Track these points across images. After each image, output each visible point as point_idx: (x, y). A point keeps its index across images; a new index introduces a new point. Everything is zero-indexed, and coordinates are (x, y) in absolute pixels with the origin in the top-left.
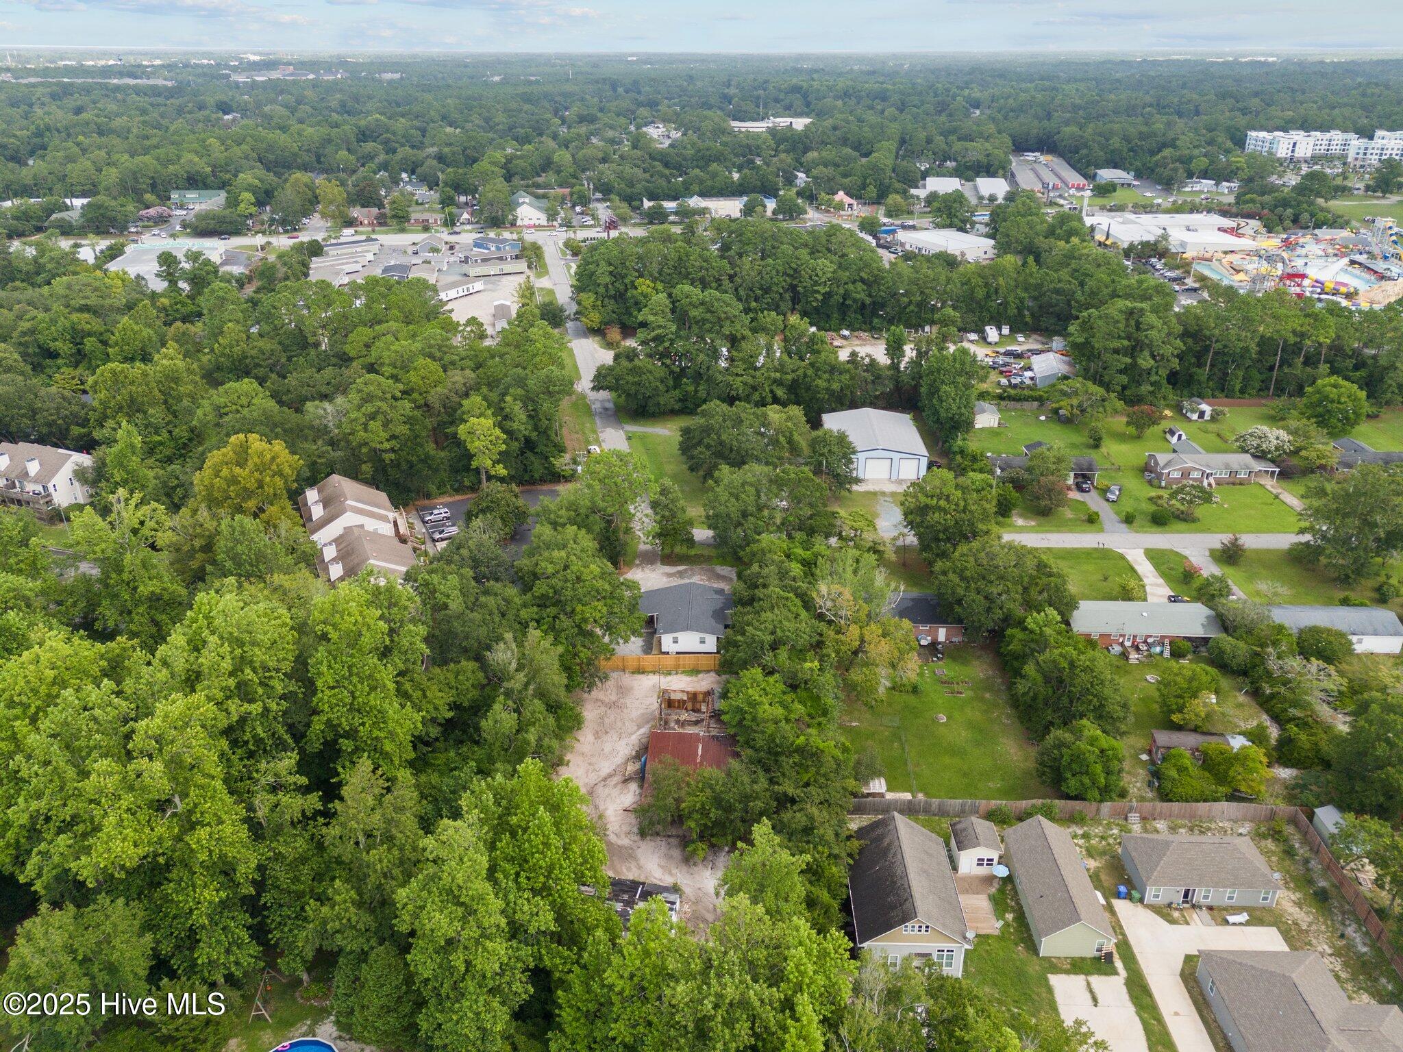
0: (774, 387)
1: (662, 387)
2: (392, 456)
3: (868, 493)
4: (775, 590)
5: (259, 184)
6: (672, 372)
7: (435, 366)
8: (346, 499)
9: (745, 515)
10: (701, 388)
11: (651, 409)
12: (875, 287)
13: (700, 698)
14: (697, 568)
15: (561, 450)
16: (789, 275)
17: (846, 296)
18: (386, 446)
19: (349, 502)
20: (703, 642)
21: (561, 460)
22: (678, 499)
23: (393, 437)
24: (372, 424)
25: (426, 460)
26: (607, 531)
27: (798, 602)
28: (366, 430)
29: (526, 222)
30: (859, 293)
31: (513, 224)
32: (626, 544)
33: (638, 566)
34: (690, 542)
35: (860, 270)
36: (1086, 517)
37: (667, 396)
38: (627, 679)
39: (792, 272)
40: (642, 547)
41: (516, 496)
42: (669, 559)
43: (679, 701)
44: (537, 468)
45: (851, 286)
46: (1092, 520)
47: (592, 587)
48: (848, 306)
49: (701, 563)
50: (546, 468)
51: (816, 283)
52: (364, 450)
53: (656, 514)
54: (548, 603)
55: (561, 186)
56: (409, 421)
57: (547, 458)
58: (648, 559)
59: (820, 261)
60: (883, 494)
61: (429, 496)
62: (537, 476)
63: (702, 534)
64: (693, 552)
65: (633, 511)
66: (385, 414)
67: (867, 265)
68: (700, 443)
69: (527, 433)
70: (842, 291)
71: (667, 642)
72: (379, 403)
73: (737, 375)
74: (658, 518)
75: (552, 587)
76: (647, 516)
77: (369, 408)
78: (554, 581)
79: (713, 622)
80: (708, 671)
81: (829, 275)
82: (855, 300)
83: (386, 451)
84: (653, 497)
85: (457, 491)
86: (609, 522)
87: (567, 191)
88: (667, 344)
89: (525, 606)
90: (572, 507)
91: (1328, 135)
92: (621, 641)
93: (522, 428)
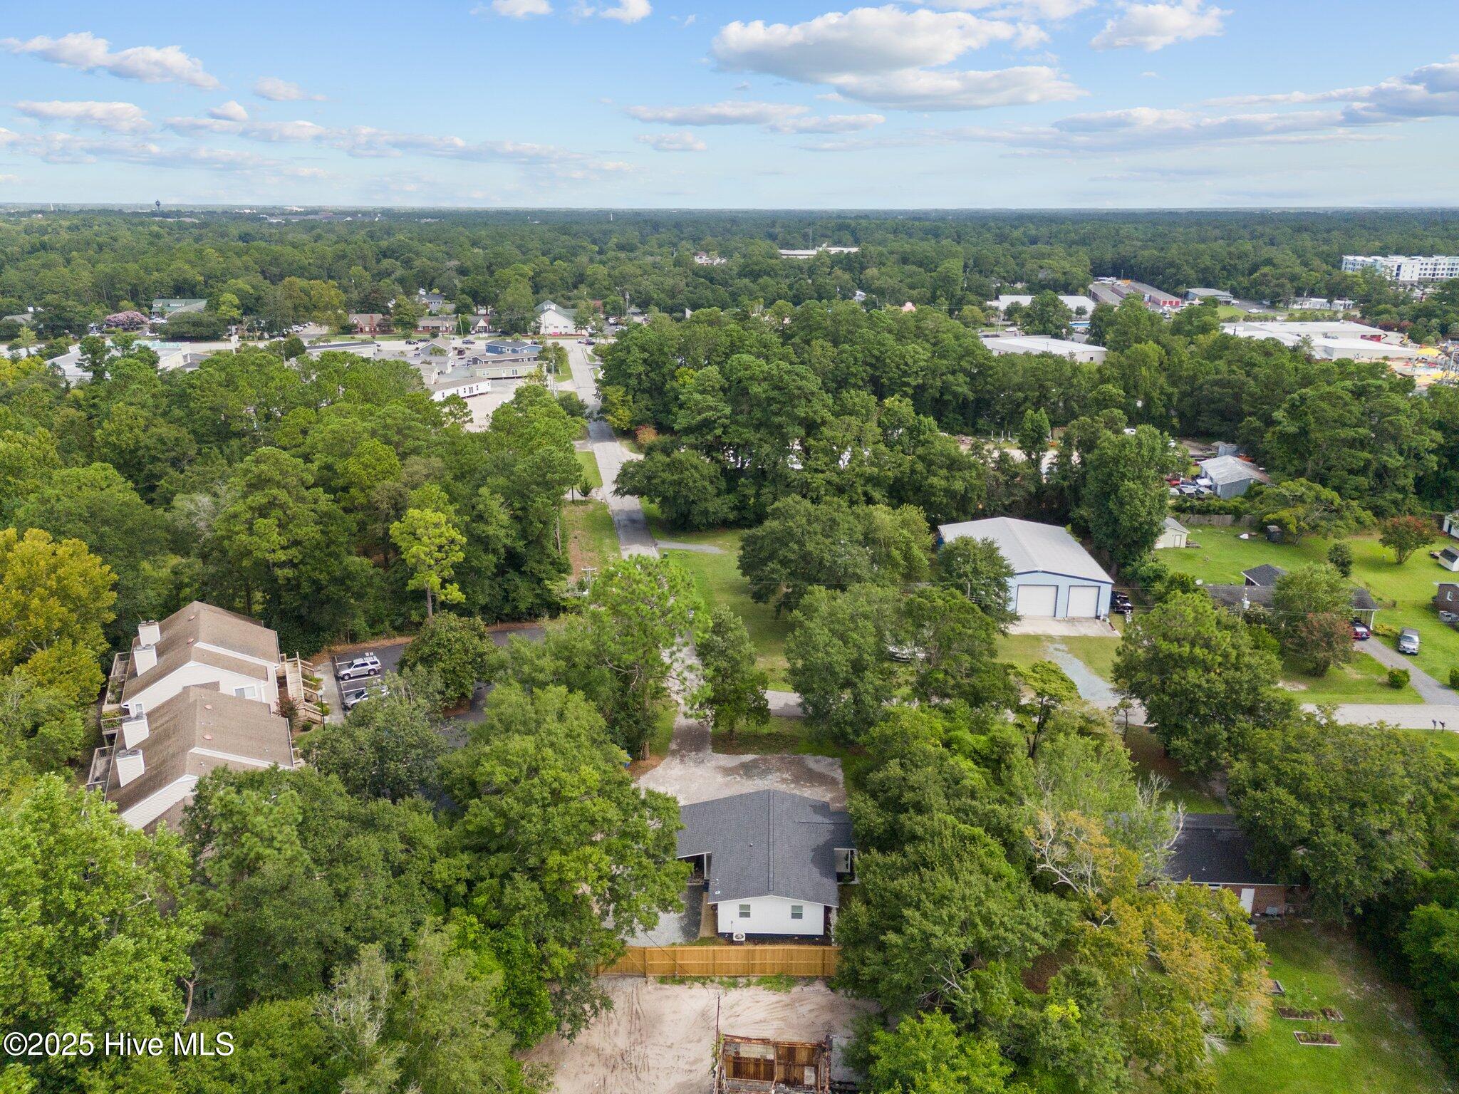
0: (869, 488)
1: (711, 489)
2: (288, 572)
3: (1026, 637)
4: (942, 817)
5: (251, 291)
6: (724, 470)
7: (384, 450)
8: (196, 640)
9: (858, 667)
10: (765, 490)
11: (697, 519)
12: (980, 380)
13: (802, 1056)
14: (773, 759)
15: (562, 568)
16: (871, 365)
17: (945, 389)
18: (281, 556)
19: (200, 645)
20: (797, 915)
21: (562, 583)
22: (741, 640)
23: (296, 543)
24: (260, 523)
25: (343, 580)
26: (624, 693)
27: (995, 846)
28: (250, 530)
29: (551, 330)
30: (961, 386)
31: (536, 333)
32: (656, 716)
33: (673, 753)
34: (761, 712)
35: (961, 357)
36: (1386, 678)
37: (718, 501)
38: (651, 996)
39: (874, 361)
40: (681, 721)
41: (481, 637)
42: (726, 742)
43: (757, 1062)
44: (525, 596)
45: (950, 378)
46: (1396, 682)
47: (582, 811)
48: (947, 403)
49: (778, 749)
50: (537, 596)
51: (905, 374)
52: (245, 563)
53: (707, 665)
54: (493, 846)
55: (594, 298)
56: (324, 519)
57: (540, 580)
58: (692, 742)
59: (909, 347)
60: (1050, 638)
61: (353, 637)
62: (523, 607)
63: (781, 698)
64: (765, 730)
65: (667, 661)
66: (282, 506)
67: (968, 353)
68: (771, 557)
69: (508, 542)
70: (939, 383)
71: (729, 918)
72: (275, 491)
73: (816, 471)
74: (709, 672)
75: (502, 814)
76: (690, 668)
77: (258, 498)
78: (508, 802)
79: (816, 873)
80: (809, 980)
81: (923, 364)
82: (955, 395)
83: (282, 565)
84: (701, 635)
85: (400, 630)
86: (626, 680)
87: (599, 303)
88: (719, 432)
89: (447, 851)
90: (565, 652)
91: (1433, 260)
92: (639, 928)
93: (502, 533)
